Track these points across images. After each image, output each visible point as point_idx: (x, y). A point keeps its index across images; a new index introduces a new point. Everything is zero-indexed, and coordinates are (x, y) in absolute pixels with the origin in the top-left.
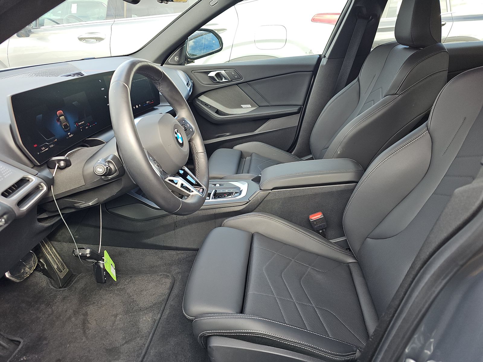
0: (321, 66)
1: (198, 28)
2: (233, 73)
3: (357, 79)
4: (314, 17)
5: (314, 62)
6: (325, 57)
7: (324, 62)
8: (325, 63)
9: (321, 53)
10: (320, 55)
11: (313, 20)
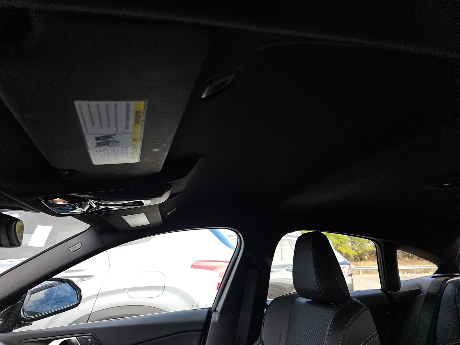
0: (212, 323)
1: (48, 277)
2: (90, 340)
3: (259, 341)
4: (193, 264)
5: (204, 317)
6: (215, 311)
7: (215, 317)
8: (217, 319)
9: (211, 306)
10: (209, 308)
11: (193, 266)
